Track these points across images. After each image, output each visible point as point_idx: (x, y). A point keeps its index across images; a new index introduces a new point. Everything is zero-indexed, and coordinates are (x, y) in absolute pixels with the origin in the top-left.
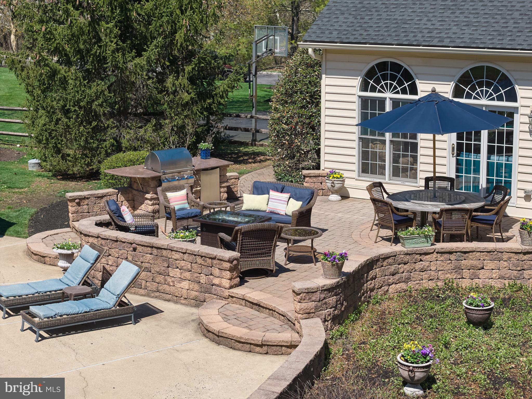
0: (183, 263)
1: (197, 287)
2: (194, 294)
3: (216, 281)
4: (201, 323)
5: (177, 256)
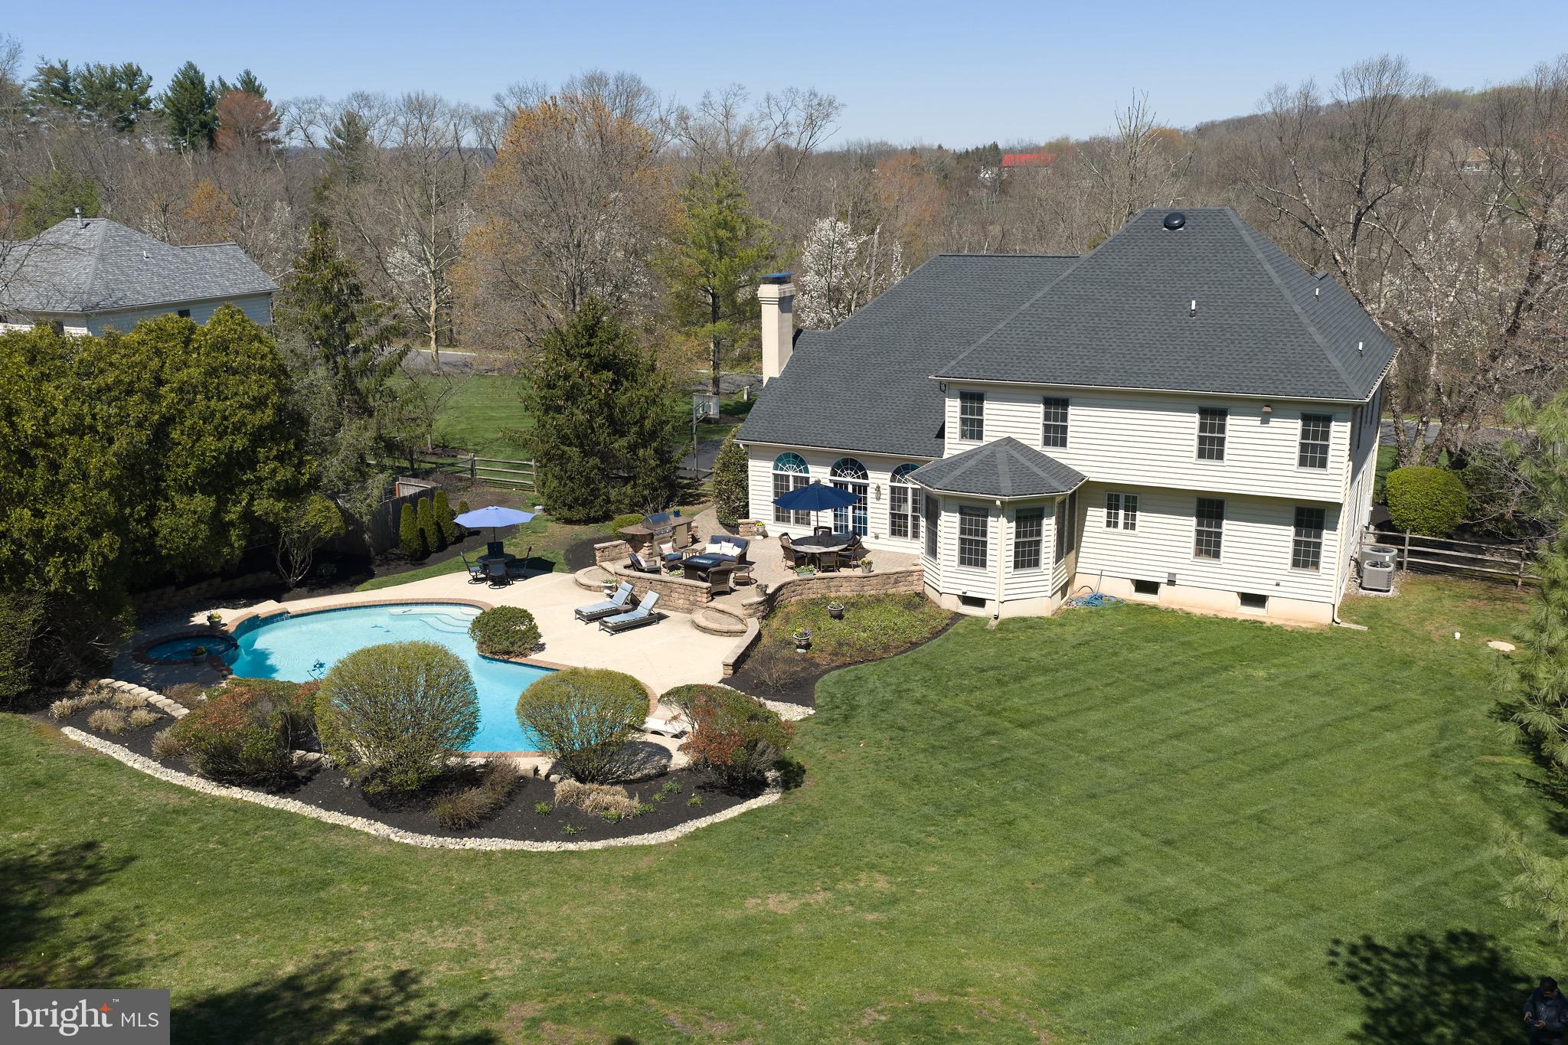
0: (678, 589)
1: (688, 602)
2: (687, 606)
3: (699, 599)
4: (693, 622)
5: (674, 585)
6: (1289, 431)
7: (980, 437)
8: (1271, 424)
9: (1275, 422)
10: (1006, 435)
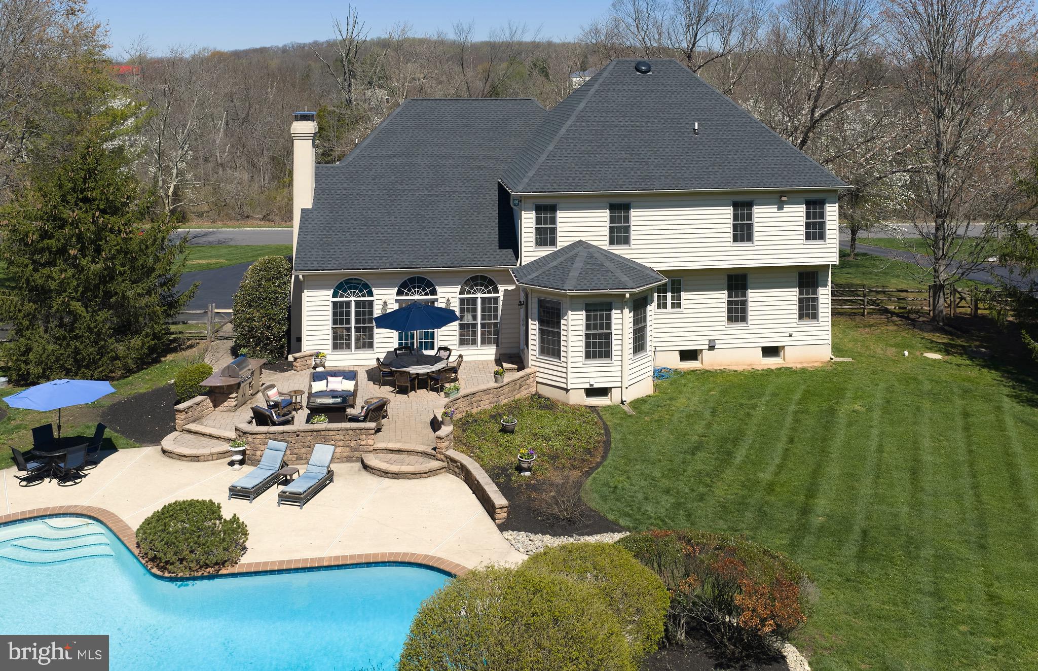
0: (337, 437)
1: (348, 449)
2: (345, 454)
3: (363, 443)
5: (333, 433)
6: (797, 213)
7: (553, 242)
8: (785, 210)
9: (787, 208)
10: (577, 239)
